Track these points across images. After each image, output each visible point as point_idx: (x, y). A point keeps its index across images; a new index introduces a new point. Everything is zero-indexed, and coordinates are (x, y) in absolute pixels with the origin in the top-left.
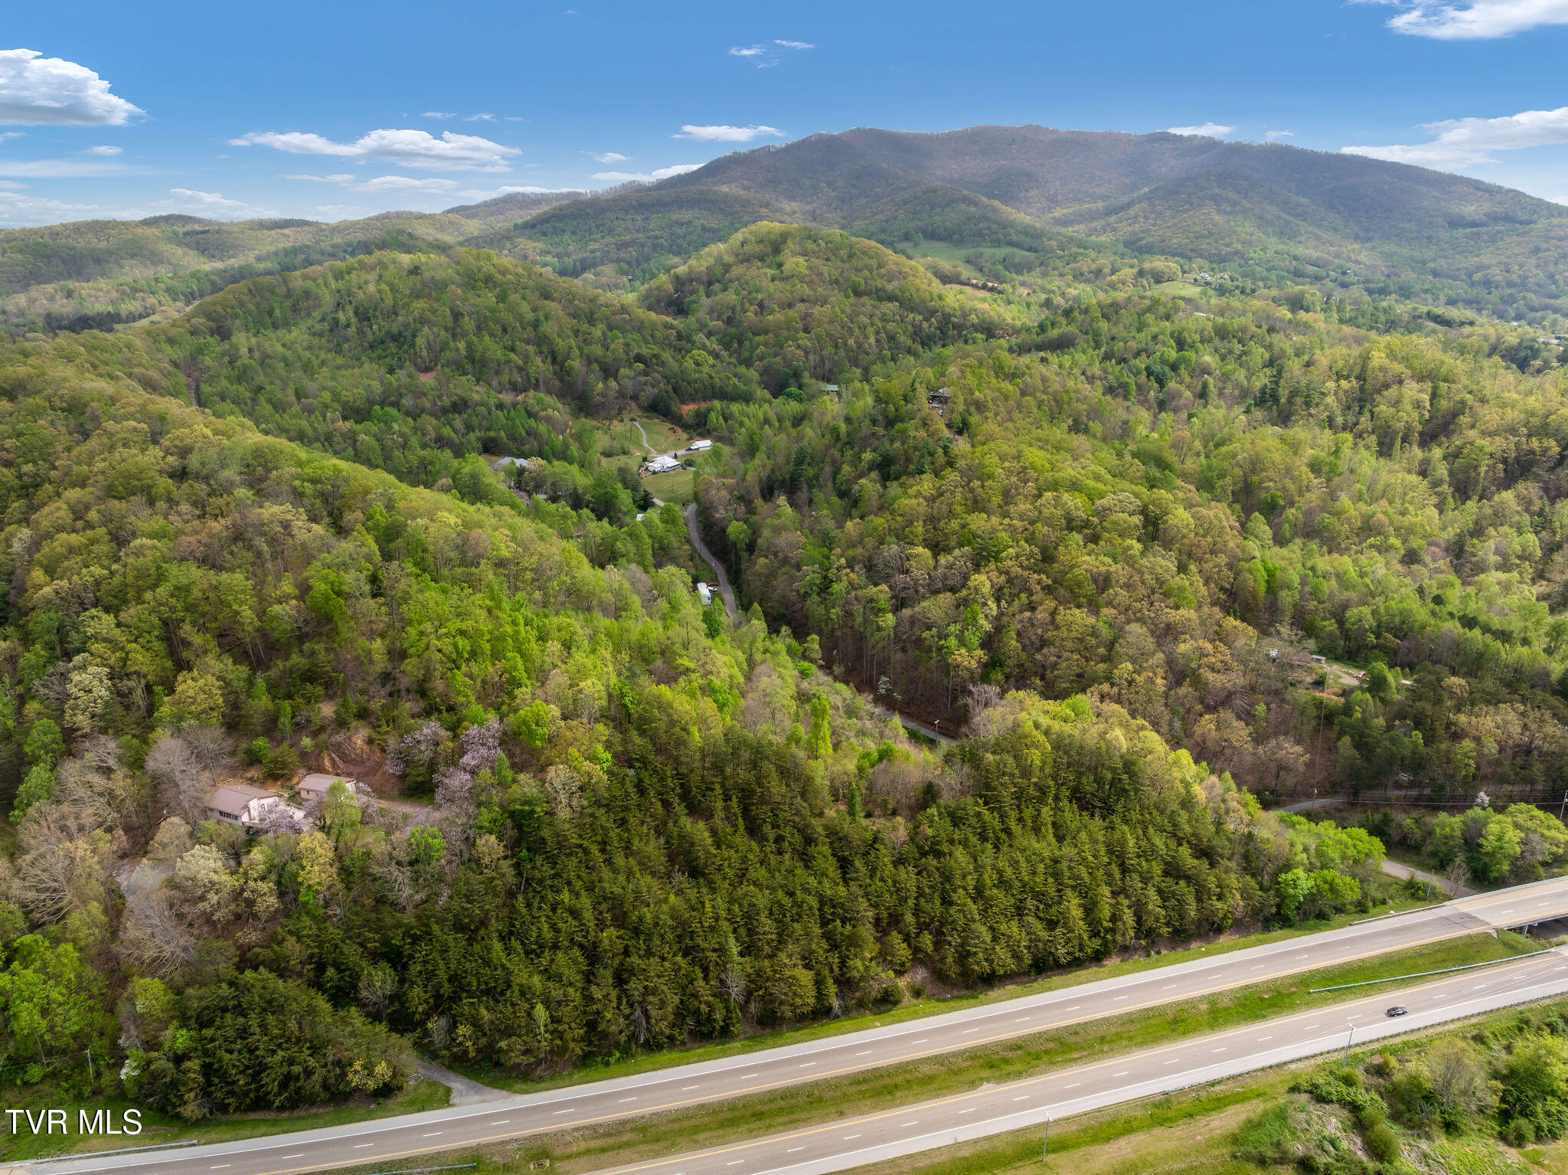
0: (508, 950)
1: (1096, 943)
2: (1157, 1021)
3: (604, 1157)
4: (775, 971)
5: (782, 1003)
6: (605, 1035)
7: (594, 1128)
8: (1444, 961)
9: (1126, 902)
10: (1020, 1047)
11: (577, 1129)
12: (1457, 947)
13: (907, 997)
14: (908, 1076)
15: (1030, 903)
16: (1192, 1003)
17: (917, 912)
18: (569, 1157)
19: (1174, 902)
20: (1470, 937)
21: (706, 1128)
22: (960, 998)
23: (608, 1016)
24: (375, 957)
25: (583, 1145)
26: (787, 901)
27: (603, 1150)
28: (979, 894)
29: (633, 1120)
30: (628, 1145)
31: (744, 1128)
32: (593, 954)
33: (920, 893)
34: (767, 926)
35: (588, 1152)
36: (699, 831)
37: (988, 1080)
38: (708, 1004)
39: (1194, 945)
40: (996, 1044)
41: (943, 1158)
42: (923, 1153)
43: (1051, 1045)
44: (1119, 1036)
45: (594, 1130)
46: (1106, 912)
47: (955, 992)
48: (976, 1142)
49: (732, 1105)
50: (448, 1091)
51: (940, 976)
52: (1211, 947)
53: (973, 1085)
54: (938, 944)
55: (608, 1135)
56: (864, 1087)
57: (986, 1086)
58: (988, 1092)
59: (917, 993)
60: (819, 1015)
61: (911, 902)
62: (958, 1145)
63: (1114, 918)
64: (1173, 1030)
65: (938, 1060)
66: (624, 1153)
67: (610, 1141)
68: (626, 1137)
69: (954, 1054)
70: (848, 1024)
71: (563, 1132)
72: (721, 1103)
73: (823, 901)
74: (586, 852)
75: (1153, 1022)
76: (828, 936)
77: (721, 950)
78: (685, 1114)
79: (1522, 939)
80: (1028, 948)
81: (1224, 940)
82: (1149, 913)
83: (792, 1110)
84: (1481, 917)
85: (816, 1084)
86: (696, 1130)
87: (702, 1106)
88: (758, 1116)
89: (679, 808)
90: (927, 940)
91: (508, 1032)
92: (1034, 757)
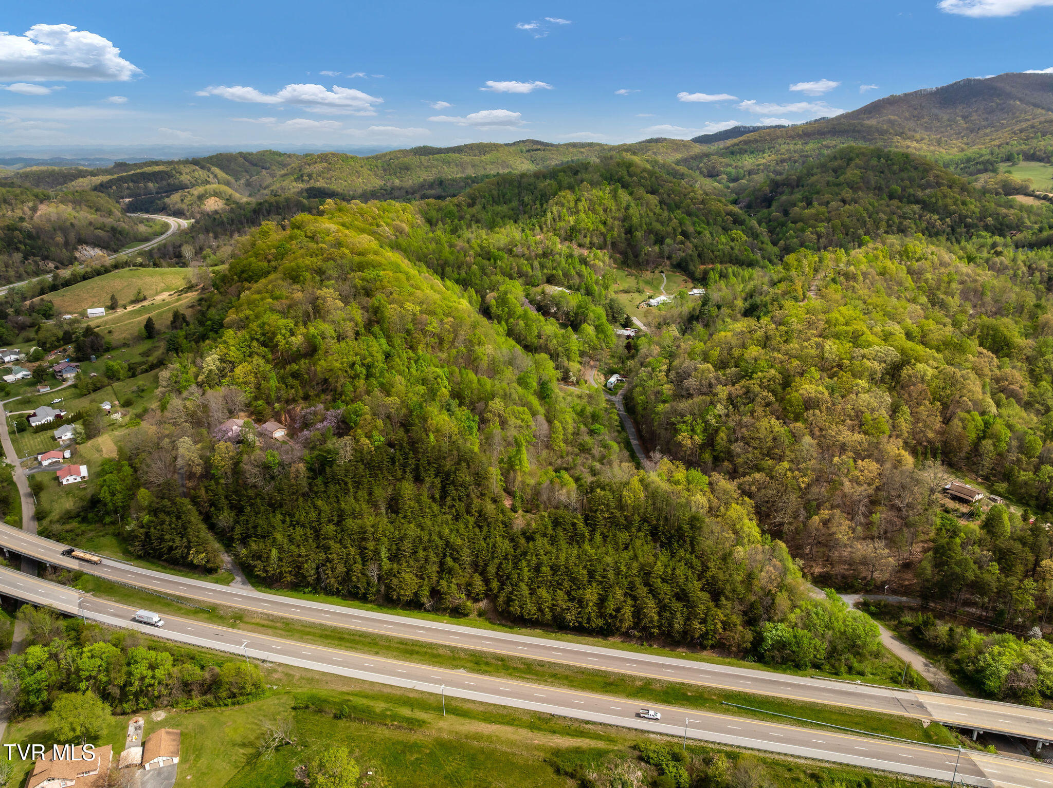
0: (284, 522)
1: (600, 622)
2: (600, 679)
3: (260, 629)
4: (398, 572)
5: (395, 590)
6: (305, 577)
7: (268, 615)
8: (857, 724)
9: (630, 602)
10: (502, 660)
11: (262, 613)
12: (881, 719)
13: (474, 615)
14: (429, 651)
15: (566, 584)
16: (633, 678)
17: (499, 567)
18: (247, 623)
19: (667, 614)
20: (901, 717)
21: (314, 635)
22: (503, 625)
23: (306, 566)
24: (232, 507)
25: (258, 620)
26: (426, 538)
27: (263, 626)
28: (537, 569)
29: (287, 619)
30: (276, 628)
31: (329, 641)
32: (317, 532)
33: (506, 558)
34: (407, 546)
35: (257, 624)
36: (408, 488)
37: (465, 668)
38: (358, 578)
39: (680, 650)
40: (491, 653)
41: (398, 693)
42: (391, 686)
43: (522, 666)
44: (567, 677)
45: (269, 617)
46: (611, 606)
47: (503, 622)
48: (422, 692)
49: (334, 630)
50: (234, 579)
51: (495, 610)
52: (693, 655)
53: (456, 667)
54: (501, 589)
55: (272, 621)
56: (401, 646)
57: (462, 670)
58: (461, 674)
59: (480, 614)
60: (414, 605)
61: (496, 561)
62: (412, 690)
63: (618, 610)
64: (603, 687)
65: (453, 649)
66: (270, 631)
67: (270, 623)
68: (278, 625)
69: (463, 650)
70: (431, 616)
71: (256, 612)
72: (330, 627)
73: (447, 544)
74: (346, 484)
75: (596, 678)
76: (442, 564)
77: (377, 552)
79: (951, 736)
80: (551, 610)
81: (705, 654)
82: (646, 615)
83: (357, 643)
84: (929, 709)
85: (381, 636)
86: (309, 633)
87: (321, 625)
88: (341, 639)
89: (409, 476)
90: (495, 585)
91: (259, 558)
92: (628, 497)
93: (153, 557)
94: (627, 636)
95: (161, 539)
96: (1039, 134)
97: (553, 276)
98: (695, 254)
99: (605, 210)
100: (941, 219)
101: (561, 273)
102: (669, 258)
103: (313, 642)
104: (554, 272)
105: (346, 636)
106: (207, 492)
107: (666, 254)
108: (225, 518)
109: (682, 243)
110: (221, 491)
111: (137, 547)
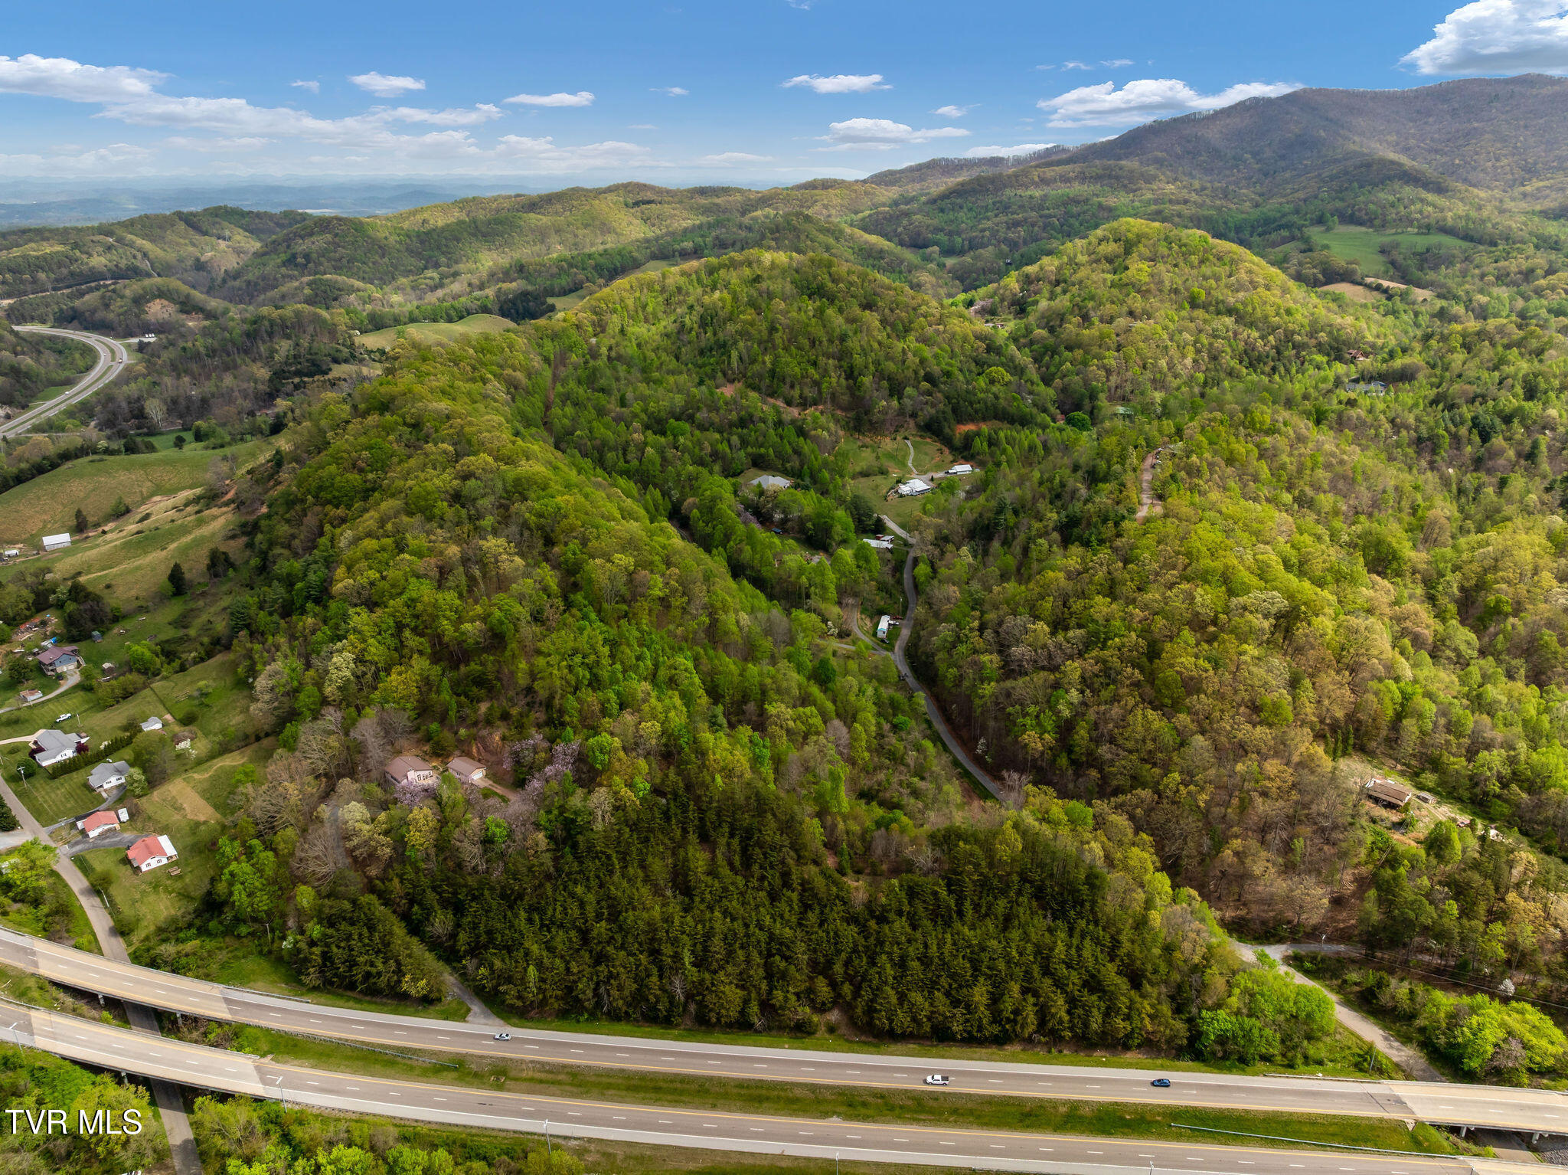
0: (530, 921)
1: (996, 1029)
2: (1013, 1110)
3: (539, 1086)
4: (713, 984)
5: (711, 1010)
6: (577, 1000)
7: (543, 1064)
8: (1333, 1135)
9: (1031, 1000)
10: (882, 1097)
11: (532, 1062)
12: (1358, 1126)
13: (822, 1032)
14: (782, 1094)
15: (944, 982)
16: (1054, 1104)
17: (847, 963)
18: (516, 1079)
19: (1081, 1011)
20: (1381, 1120)
21: (618, 1087)
22: (865, 1043)
23: (580, 986)
24: (445, 904)
25: (531, 1074)
26: (741, 931)
27: (541, 1081)
28: (902, 964)
29: (571, 1066)
30: (559, 1083)
31: (642, 1095)
32: (585, 935)
33: (855, 951)
34: (717, 945)
35: (531, 1080)
36: (698, 858)
37: (839, 1115)
38: (656, 996)
39: (1098, 1053)
40: (865, 1088)
41: (765, 1163)
42: (752, 1154)
43: (910, 1103)
44: (971, 1112)
45: (543, 1066)
46: (1008, 1005)
47: (863, 1038)
48: (796, 1158)
49: (643, 1076)
50: (469, 1010)
51: (852, 1022)
52: (1115, 1059)
53: (825, 1115)
54: (856, 994)
55: (550, 1072)
56: (743, 1092)
57: (835, 1118)
58: (835, 1124)
59: (831, 1030)
60: (740, 1027)
61: (844, 956)
62: (782, 1157)
63: (1016, 1012)
64: (1021, 1121)
65: (813, 1088)
66: (553, 1088)
67: (550, 1076)
68: (560, 1077)
69: (828, 1087)
70: (764, 1039)
71: (522, 1061)
72: (637, 1072)
73: (772, 937)
74: (609, 857)
75: (1008, 1109)
76: (768, 966)
77: (677, 957)
78: (609, 1073)
79: (1440, 1137)
80: (929, 1019)
81: (1129, 1056)
82: (1053, 1016)
83: (682, 1092)
84: (1409, 1104)
85: (711, 1079)
86: (609, 1086)
87: (622, 1070)
88: (657, 1089)
89: (693, 837)
90: (847, 989)
91: (509, 980)
92: (1003, 852)
93: (339, 987)
94: (1029, 1042)
95: (352, 964)
96: (1356, 185)
97: (761, 456)
98: (948, 409)
99: (813, 343)
100: (1262, 337)
101: (771, 451)
102: (914, 415)
103: (622, 1100)
104: (762, 450)
105: (661, 1084)
106: (401, 882)
107: (909, 409)
108: (441, 923)
109: (930, 394)
110: (425, 881)
111: (312, 977)
